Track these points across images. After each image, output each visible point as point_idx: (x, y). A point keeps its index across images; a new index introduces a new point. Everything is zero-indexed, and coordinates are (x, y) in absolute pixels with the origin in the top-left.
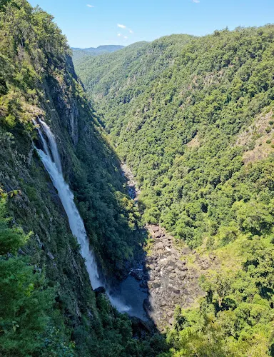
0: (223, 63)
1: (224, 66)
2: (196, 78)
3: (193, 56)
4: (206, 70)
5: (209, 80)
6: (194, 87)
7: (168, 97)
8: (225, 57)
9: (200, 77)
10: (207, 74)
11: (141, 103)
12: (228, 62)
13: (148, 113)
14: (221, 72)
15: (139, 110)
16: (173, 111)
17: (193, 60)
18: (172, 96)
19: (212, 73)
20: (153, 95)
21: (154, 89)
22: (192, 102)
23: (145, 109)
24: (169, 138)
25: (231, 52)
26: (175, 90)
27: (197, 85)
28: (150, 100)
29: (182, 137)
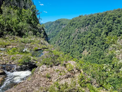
0: (87, 24)
1: (87, 25)
2: (77, 30)
3: (75, 23)
4: (81, 27)
5: (82, 30)
6: (77, 33)
7: (68, 37)
8: (87, 22)
9: (79, 29)
10: (81, 28)
11: (57, 39)
12: (88, 24)
13: (60, 43)
14: (86, 27)
15: (56, 42)
16: (71, 41)
17: (75, 24)
18: (69, 36)
19: (83, 28)
20: (61, 36)
21: (61, 34)
22: (78, 38)
23: (59, 41)
24: (73, 51)
25: (89, 21)
26: (70, 34)
27: (78, 32)
28: (61, 38)
29: (79, 51)
